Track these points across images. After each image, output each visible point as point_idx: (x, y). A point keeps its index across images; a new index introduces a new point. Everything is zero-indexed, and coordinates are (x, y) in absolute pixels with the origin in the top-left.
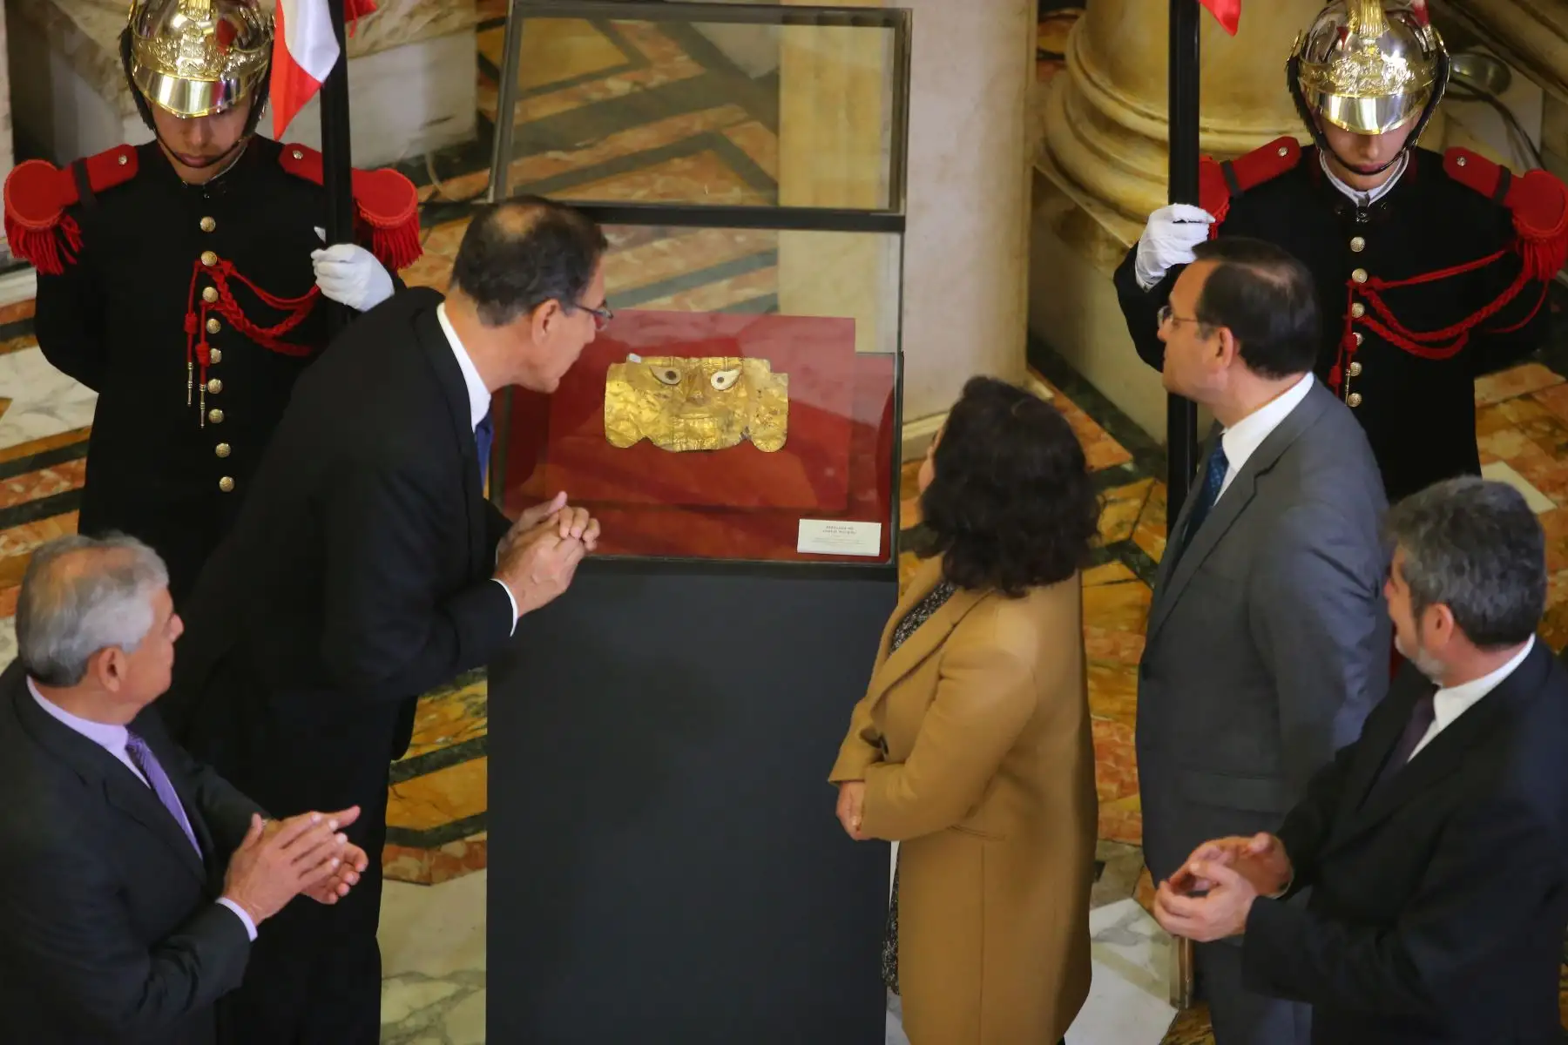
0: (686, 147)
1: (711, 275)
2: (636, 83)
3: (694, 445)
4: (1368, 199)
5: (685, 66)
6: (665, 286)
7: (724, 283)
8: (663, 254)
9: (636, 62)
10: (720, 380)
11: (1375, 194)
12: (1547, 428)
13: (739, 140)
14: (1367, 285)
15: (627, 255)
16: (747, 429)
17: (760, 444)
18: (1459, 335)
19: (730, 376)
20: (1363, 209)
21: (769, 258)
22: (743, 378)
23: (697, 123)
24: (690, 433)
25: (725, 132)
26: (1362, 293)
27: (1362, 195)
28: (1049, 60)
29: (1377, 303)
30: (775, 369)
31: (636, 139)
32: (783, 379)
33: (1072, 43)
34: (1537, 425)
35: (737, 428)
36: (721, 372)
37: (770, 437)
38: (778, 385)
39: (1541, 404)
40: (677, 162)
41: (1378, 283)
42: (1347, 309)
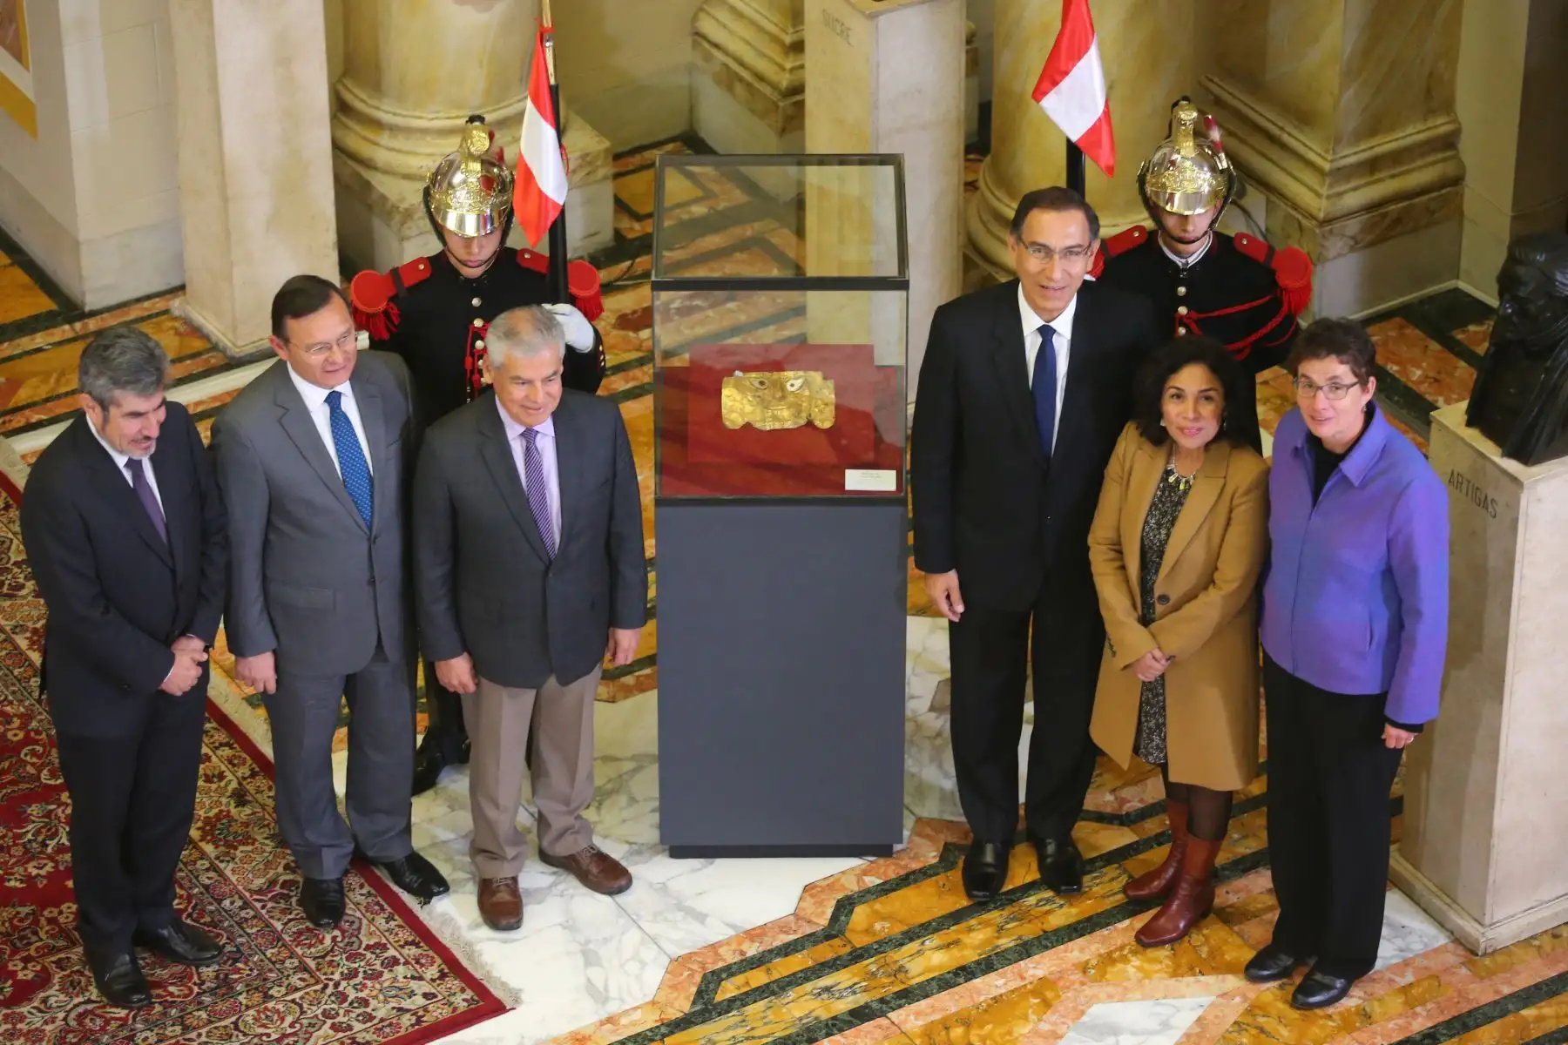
0: (743, 245)
1: (763, 323)
2: (711, 208)
3: (777, 426)
4: (1187, 263)
5: (738, 196)
6: (736, 330)
7: (772, 328)
8: (733, 311)
9: (708, 195)
10: (792, 385)
11: (1192, 260)
12: (1279, 402)
13: (775, 240)
14: (1187, 316)
15: (710, 313)
16: (810, 415)
17: (818, 423)
18: (1245, 347)
19: (798, 383)
20: (1184, 270)
21: (800, 311)
22: (806, 384)
23: (748, 231)
24: (775, 418)
25: (767, 236)
26: (1185, 320)
27: (1184, 261)
28: (971, 186)
29: (1194, 326)
30: (825, 378)
31: (713, 241)
32: (831, 383)
33: (983, 174)
34: (1272, 400)
35: (804, 415)
36: (794, 380)
37: (825, 421)
38: (828, 387)
39: (1274, 387)
40: (738, 255)
41: (1195, 316)
42: (1175, 331)
